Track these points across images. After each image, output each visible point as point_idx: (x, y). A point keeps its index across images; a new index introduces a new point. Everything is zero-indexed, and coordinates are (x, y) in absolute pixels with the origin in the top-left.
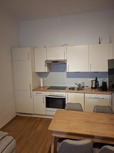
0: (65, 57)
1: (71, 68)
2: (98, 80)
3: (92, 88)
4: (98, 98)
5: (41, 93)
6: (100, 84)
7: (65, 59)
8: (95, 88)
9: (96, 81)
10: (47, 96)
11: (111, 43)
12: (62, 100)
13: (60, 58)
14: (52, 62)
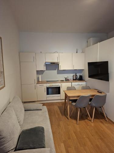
0: (58, 60)
1: (62, 67)
2: (77, 74)
3: (74, 80)
4: (79, 85)
5: (43, 85)
6: (78, 77)
7: (58, 61)
8: (76, 80)
9: (76, 75)
10: (47, 87)
11: (84, 53)
12: (57, 88)
13: (55, 61)
14: (51, 63)
